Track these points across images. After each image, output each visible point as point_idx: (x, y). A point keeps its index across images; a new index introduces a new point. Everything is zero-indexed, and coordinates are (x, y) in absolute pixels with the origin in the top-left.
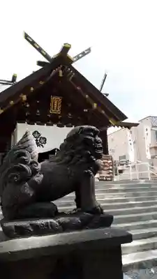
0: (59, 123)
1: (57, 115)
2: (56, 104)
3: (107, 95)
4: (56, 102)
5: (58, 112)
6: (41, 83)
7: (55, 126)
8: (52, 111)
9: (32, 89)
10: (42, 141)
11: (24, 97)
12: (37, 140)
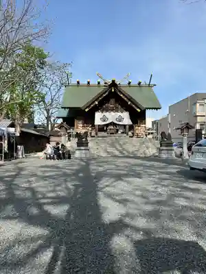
0: (114, 111)
2: (112, 101)
6: (104, 95)
7: (112, 113)
9: (100, 98)
10: (107, 119)
11: (97, 103)
12: (104, 119)
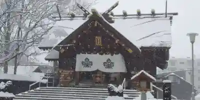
0: (101, 52)
1: (100, 47)
2: (98, 41)
5: (101, 45)
6: (85, 32)
7: (98, 54)
9: (79, 36)
10: (90, 63)
12: (87, 63)
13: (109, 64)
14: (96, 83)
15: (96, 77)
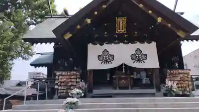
0: (125, 41)
1: (123, 34)
3: (182, 14)
4: (121, 23)
5: (124, 31)
6: (104, 6)
7: (122, 44)
8: (118, 31)
9: (96, 13)
10: (111, 58)
11: (89, 21)
12: (106, 58)
13: (139, 56)
14: (121, 88)
15: (120, 79)
